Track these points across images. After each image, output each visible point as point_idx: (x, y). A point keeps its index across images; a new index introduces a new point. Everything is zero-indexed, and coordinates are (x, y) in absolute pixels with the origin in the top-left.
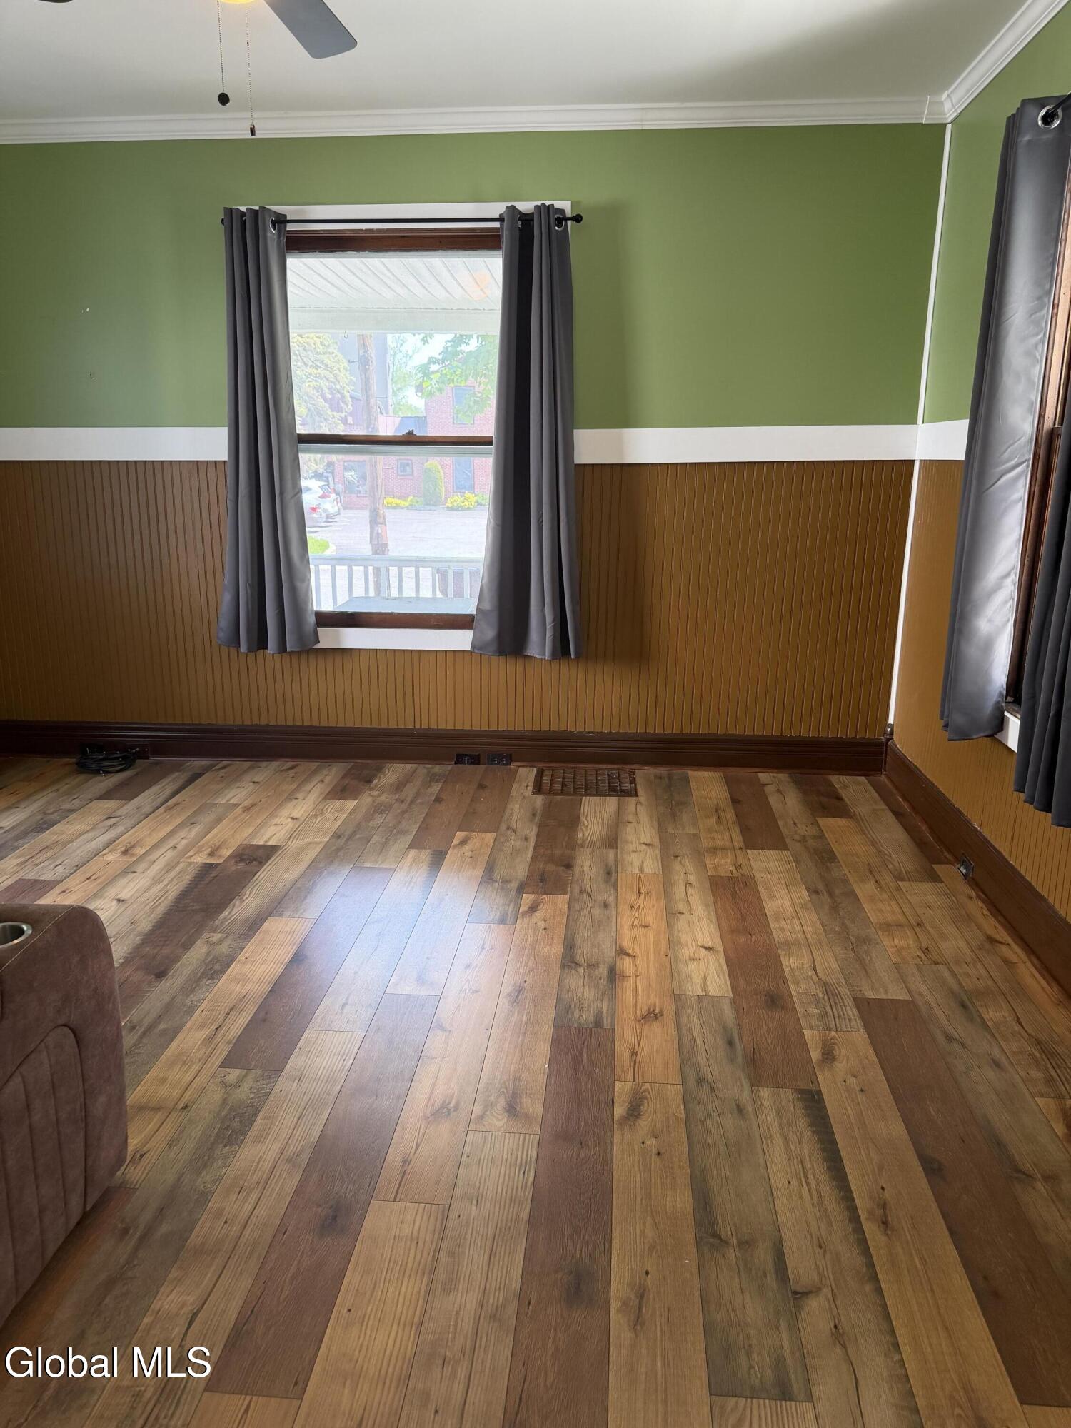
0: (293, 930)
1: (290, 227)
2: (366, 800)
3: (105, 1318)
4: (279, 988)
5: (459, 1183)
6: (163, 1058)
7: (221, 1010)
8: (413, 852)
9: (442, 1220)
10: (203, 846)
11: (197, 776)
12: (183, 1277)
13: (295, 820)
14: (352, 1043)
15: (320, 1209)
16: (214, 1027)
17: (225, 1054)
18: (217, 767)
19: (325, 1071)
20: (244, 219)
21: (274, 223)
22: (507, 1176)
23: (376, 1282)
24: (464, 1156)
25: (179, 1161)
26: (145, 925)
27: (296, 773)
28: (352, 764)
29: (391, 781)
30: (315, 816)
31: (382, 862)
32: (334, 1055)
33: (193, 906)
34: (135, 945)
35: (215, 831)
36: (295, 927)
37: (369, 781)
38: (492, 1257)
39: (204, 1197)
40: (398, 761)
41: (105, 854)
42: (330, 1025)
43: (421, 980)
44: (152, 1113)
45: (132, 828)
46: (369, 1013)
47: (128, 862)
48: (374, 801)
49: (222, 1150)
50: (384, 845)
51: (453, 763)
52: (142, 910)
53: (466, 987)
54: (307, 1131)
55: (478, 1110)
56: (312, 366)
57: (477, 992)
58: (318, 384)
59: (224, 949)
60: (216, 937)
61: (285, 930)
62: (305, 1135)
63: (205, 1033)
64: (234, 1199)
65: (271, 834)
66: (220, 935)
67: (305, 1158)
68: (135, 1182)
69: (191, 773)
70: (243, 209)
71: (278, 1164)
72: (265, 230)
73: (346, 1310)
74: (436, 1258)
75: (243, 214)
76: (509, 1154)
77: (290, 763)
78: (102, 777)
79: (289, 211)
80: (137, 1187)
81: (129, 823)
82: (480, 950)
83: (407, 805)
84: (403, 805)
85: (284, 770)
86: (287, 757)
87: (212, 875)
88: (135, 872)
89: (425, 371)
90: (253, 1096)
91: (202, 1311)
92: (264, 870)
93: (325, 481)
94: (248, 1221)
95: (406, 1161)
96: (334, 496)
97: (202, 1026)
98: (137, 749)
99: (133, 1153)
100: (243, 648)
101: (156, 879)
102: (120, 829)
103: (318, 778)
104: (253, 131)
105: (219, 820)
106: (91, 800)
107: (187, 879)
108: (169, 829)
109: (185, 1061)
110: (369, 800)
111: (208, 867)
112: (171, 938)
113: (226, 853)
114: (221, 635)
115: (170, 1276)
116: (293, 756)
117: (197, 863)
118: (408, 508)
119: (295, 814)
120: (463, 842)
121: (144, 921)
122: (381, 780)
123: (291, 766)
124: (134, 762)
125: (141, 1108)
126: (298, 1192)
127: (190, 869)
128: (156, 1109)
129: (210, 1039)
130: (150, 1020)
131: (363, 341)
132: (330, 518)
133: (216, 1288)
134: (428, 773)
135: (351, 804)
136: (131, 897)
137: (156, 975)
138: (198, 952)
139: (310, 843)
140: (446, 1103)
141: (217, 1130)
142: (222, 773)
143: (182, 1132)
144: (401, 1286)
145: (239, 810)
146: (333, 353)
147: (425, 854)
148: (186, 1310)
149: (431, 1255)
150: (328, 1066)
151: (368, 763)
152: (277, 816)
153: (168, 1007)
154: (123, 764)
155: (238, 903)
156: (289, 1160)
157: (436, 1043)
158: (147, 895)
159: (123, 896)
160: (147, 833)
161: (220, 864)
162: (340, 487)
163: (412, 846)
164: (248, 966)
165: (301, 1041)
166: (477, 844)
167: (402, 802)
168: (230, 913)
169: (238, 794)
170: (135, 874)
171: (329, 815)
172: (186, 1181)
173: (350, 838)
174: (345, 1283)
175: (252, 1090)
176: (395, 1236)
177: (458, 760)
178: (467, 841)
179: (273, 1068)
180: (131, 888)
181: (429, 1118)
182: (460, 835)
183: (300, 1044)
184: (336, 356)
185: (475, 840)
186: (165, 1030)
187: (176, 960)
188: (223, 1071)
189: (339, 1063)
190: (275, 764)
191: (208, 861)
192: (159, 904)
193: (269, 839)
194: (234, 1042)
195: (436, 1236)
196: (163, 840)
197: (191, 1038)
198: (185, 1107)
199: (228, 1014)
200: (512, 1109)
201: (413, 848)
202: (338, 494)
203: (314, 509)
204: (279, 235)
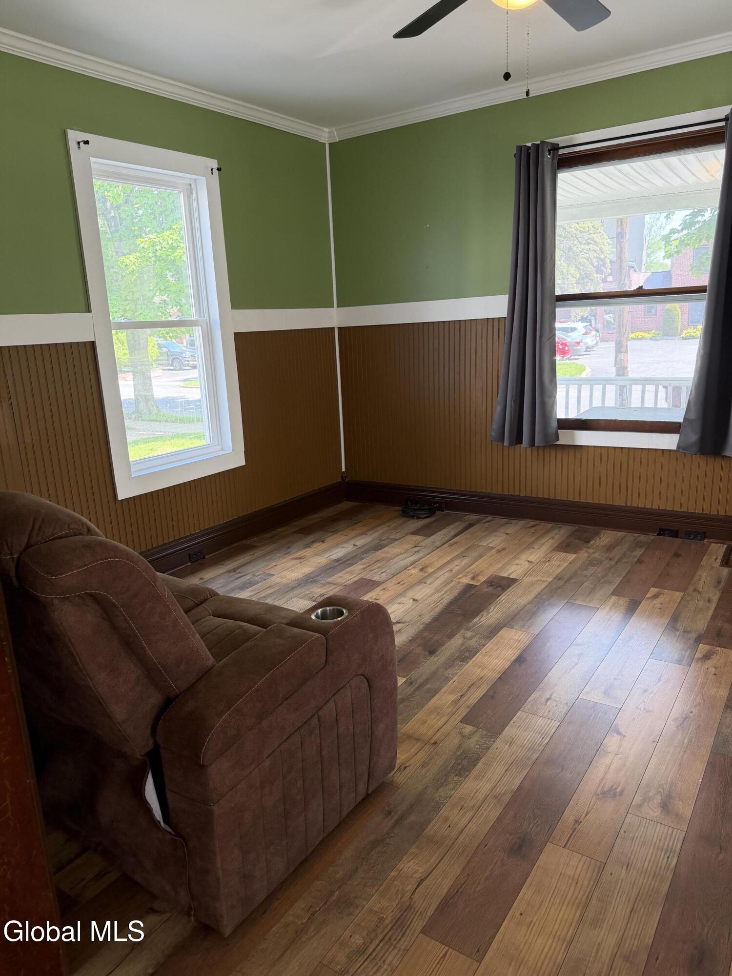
0: (519, 639)
1: (561, 152)
2: (583, 555)
3: (370, 864)
4: (504, 677)
5: (615, 848)
6: (426, 707)
7: (466, 684)
8: (614, 598)
9: (598, 873)
10: (468, 572)
11: (471, 525)
12: (418, 853)
13: (530, 563)
14: (550, 728)
15: (512, 837)
16: (460, 694)
17: (464, 714)
18: (484, 521)
19: (528, 742)
20: (529, 151)
21: (549, 151)
22: (654, 855)
23: (542, 901)
24: (622, 832)
25: (427, 778)
26: (427, 619)
27: (535, 530)
28: (577, 528)
29: (604, 543)
30: (545, 562)
31: (588, 603)
32: (537, 732)
33: (457, 611)
34: (419, 630)
35: (477, 563)
36: (521, 637)
37: (588, 542)
38: (632, 913)
39: (438, 806)
40: (611, 529)
41: (410, 569)
42: (536, 711)
43: (606, 693)
44: (415, 741)
45: (428, 555)
46: (565, 709)
47: (423, 576)
48: (589, 557)
49: (454, 778)
50: (592, 591)
51: (656, 534)
52: (426, 608)
53: (642, 706)
54: (510, 781)
55: (638, 799)
56: (585, 243)
57: (650, 712)
58: (588, 255)
59: (473, 643)
60: (469, 634)
61: (514, 638)
62: (509, 782)
63: (453, 697)
64: (456, 813)
65: (513, 570)
66: (471, 633)
67: (506, 799)
68: (399, 783)
69: (467, 523)
70: (529, 145)
71: (488, 798)
73: (519, 913)
74: (589, 898)
75: (529, 148)
76: (658, 840)
77: (532, 523)
78: (415, 521)
79: (561, 140)
80: (399, 787)
81: (426, 551)
82: (657, 680)
83: (614, 562)
84: (611, 562)
85: (529, 527)
86: (531, 519)
87: (471, 593)
88: (425, 583)
89: (667, 239)
90: (478, 746)
91: (426, 880)
92: (505, 595)
93: (587, 322)
94: (463, 830)
95: (577, 822)
96: (593, 333)
97: (451, 693)
98: (437, 505)
99: (400, 764)
100: (506, 443)
101: (437, 589)
102: (421, 554)
103: (550, 535)
104: (528, 93)
105: (481, 556)
106: (407, 534)
107: (455, 593)
108: (449, 558)
109: (439, 713)
110: (586, 555)
111: (470, 587)
112: (441, 630)
113: (482, 579)
114: (493, 434)
115: (411, 851)
116: (536, 519)
117: (463, 583)
118: (651, 339)
119: (530, 559)
120: (655, 596)
121: (427, 616)
122: (597, 542)
123: (533, 525)
124: (435, 513)
125: (409, 737)
126: (499, 820)
127: (458, 586)
128: (418, 740)
129: (456, 702)
130: (422, 681)
131: (621, 223)
132: (588, 349)
133: (437, 868)
134: (635, 540)
135: (572, 557)
136: (421, 598)
137: (429, 652)
138: (456, 642)
139: (539, 581)
140: (614, 788)
141: (452, 764)
142: (486, 525)
143: (431, 759)
144: (560, 910)
145: (494, 551)
146: (600, 233)
147: (624, 601)
148: (417, 876)
149: (586, 895)
150: (531, 739)
151: (589, 528)
152: (518, 559)
153: (434, 675)
154: (428, 513)
155: (485, 614)
156: (495, 797)
157: (612, 742)
158: (430, 599)
159: (416, 597)
160: (437, 559)
161: (477, 586)
162: (599, 326)
163: (613, 593)
164: (487, 657)
165: (515, 717)
166: (667, 599)
167: (611, 559)
168: (479, 620)
169: (495, 540)
170: (426, 584)
171: (555, 562)
172: (429, 791)
173: (567, 581)
174: (521, 894)
175: (478, 743)
176: (561, 873)
177: (660, 532)
178: (658, 596)
179: (495, 731)
180: (422, 593)
181: (599, 795)
182: (653, 590)
183: (514, 719)
184: (603, 235)
185: (665, 596)
186: (429, 689)
187: (443, 644)
188: (462, 725)
189: (539, 739)
190: (522, 522)
191: (470, 583)
192: (437, 606)
193: (512, 573)
194: (471, 707)
195: (592, 883)
196: (444, 565)
197: (444, 698)
198: (435, 743)
199: (470, 687)
200: (665, 806)
201: (614, 595)
202: (597, 331)
203: (578, 343)
204: (553, 158)
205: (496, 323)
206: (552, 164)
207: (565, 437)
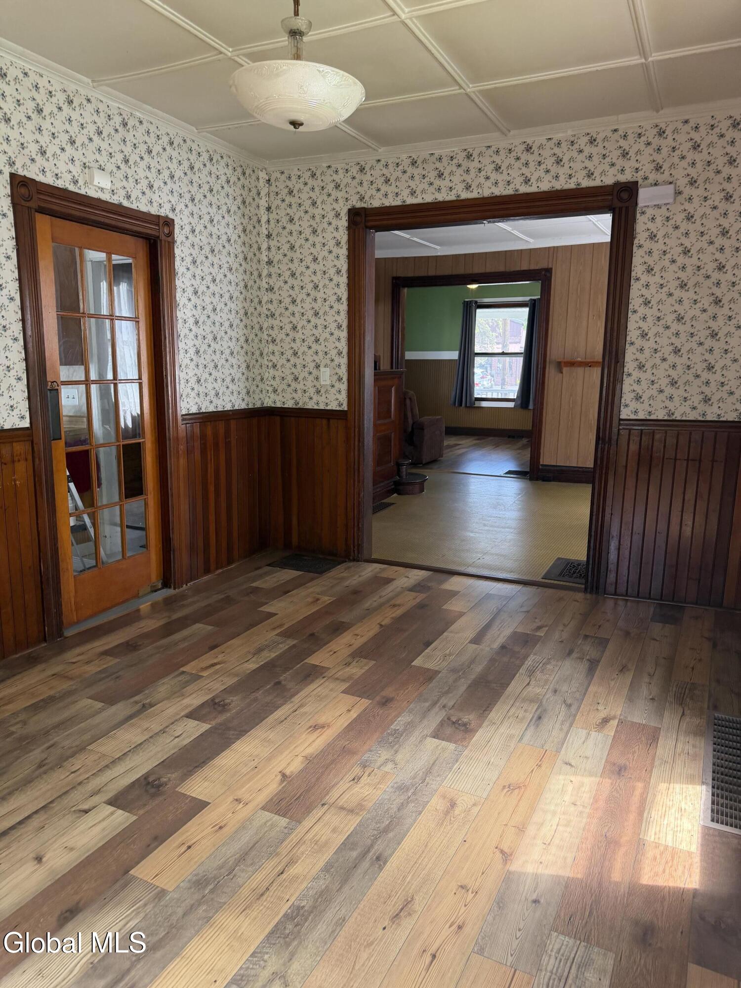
1: (479, 305)
20: (468, 303)
21: (474, 303)
51: (507, 438)
72: (474, 306)
79: (479, 300)
114: (451, 402)
204: (476, 306)
205: (454, 362)
206: (476, 308)
207: (477, 404)
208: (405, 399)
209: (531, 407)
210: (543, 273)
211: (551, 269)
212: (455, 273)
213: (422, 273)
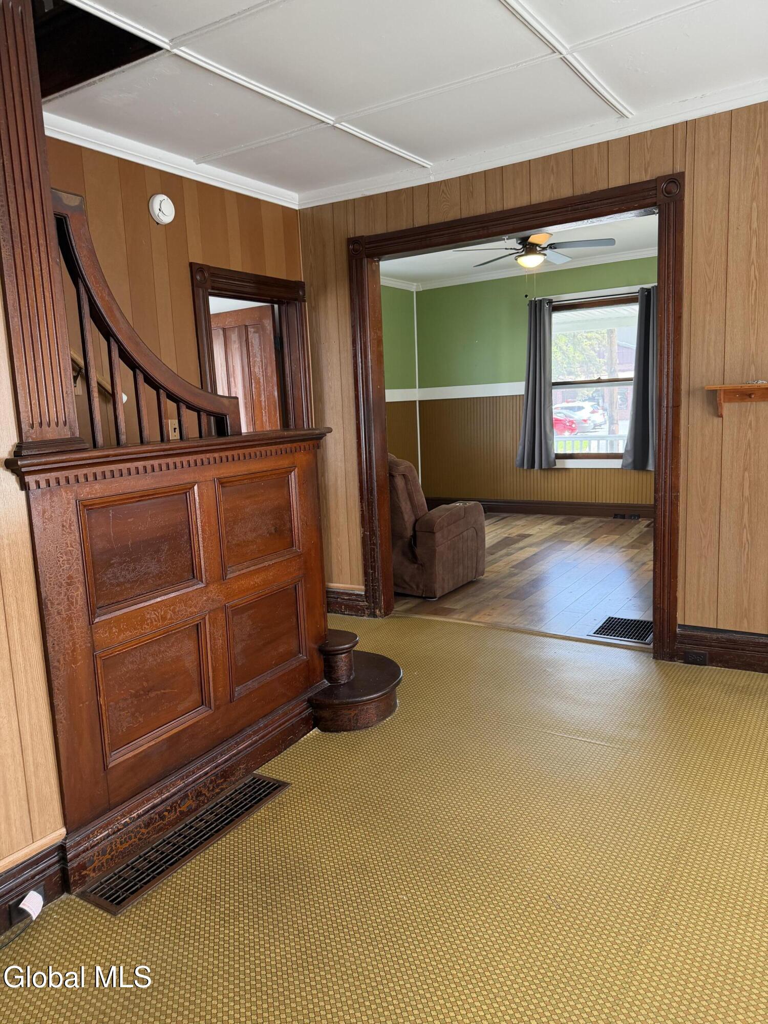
0: (533, 551)
1: (553, 304)
2: (570, 526)
6: (493, 566)
7: (510, 561)
10: (506, 533)
11: (506, 518)
16: (508, 563)
17: (510, 566)
18: (512, 516)
20: (536, 303)
21: (547, 303)
25: (497, 578)
28: (567, 517)
30: (548, 529)
33: (503, 544)
35: (510, 531)
36: (535, 550)
37: (573, 521)
40: (587, 516)
48: (573, 527)
49: (509, 578)
50: (573, 537)
51: (612, 518)
59: (512, 552)
60: (510, 550)
61: (531, 551)
63: (504, 564)
70: (536, 299)
72: (544, 307)
75: (536, 301)
79: (554, 298)
85: (538, 518)
86: (540, 514)
87: (509, 539)
92: (527, 539)
93: (595, 402)
97: (504, 562)
100: (525, 468)
103: (551, 520)
105: (512, 528)
107: (500, 539)
109: (499, 567)
113: (515, 534)
114: (518, 463)
116: (544, 513)
117: (504, 536)
119: (541, 528)
122: (579, 521)
123: (542, 517)
127: (502, 537)
130: (489, 561)
134: (600, 520)
135: (563, 527)
137: (492, 553)
138: (503, 552)
139: (544, 534)
141: (507, 575)
142: (514, 517)
145: (521, 526)
147: (588, 539)
151: (574, 517)
152: (534, 528)
155: (518, 544)
161: (511, 537)
163: (584, 537)
164: (520, 555)
167: (585, 527)
168: (514, 546)
169: (520, 522)
171: (554, 529)
172: (499, 580)
173: (560, 534)
175: (518, 571)
177: (614, 515)
178: (607, 537)
182: (605, 535)
185: (610, 537)
186: (493, 562)
187: (497, 552)
190: (535, 516)
191: (508, 536)
192: (492, 543)
193: (530, 533)
197: (501, 564)
198: (499, 572)
203: (585, 421)
204: (549, 307)
205: (518, 398)
206: (549, 310)
207: (560, 464)
208: (392, 476)
209: (651, 467)
210: (664, 185)
211: (682, 175)
212: (465, 214)
213: (402, 223)
